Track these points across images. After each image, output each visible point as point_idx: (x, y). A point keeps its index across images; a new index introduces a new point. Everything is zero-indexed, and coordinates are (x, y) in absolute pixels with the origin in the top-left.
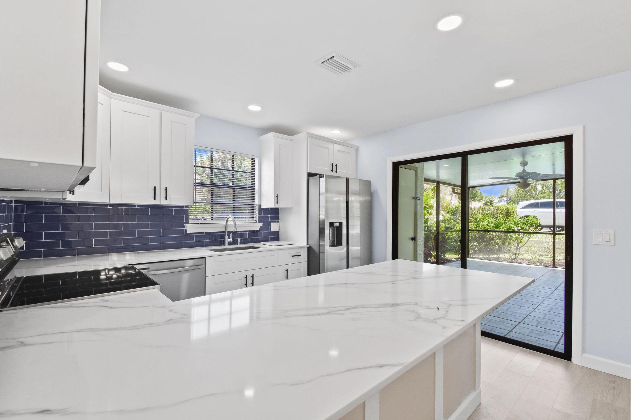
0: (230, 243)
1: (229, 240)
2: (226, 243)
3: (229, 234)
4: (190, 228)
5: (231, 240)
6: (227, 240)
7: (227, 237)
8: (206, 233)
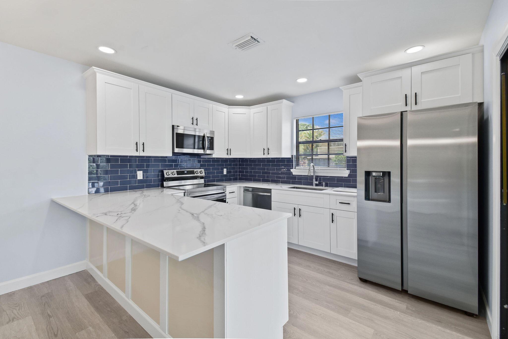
0: (317, 185)
1: (316, 182)
2: (314, 184)
3: (317, 178)
4: (295, 171)
5: (317, 182)
6: (315, 182)
7: (314, 180)
8: (304, 176)
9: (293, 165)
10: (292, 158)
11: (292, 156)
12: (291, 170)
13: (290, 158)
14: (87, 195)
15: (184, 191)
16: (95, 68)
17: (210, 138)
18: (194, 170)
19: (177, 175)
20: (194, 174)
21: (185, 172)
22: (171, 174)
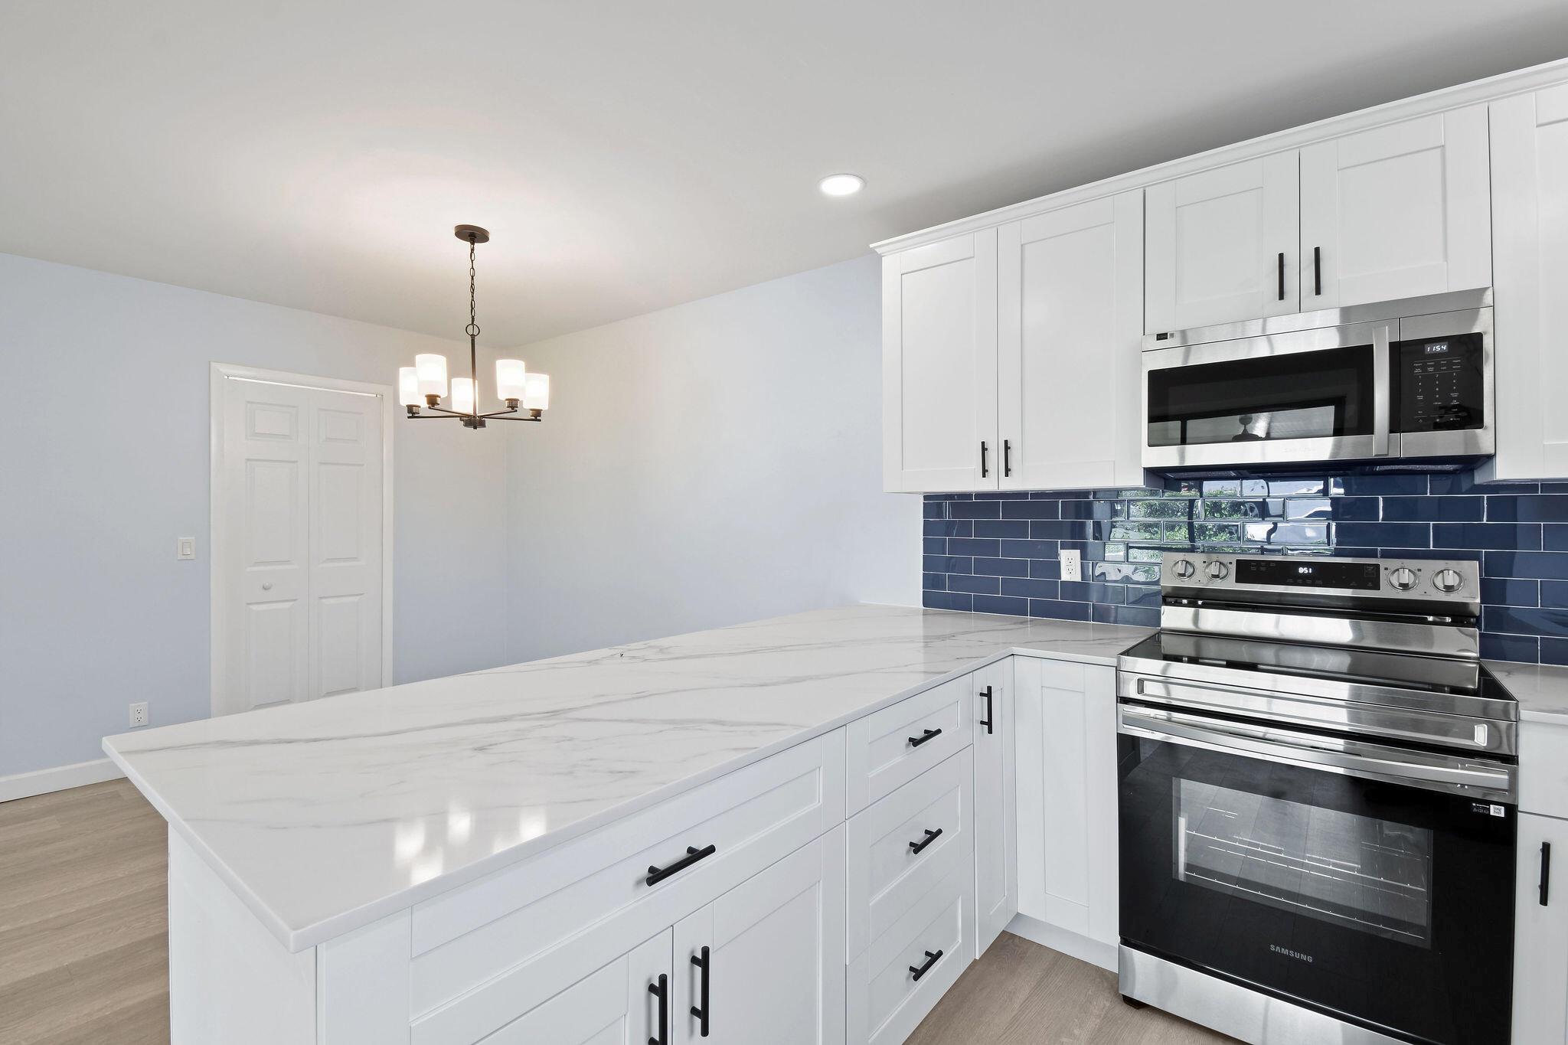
14: (919, 611)
15: (1114, 661)
16: (875, 247)
17: (1437, 348)
18: (1383, 563)
19: (1238, 580)
20: (1377, 587)
21: (1301, 570)
22: (1197, 571)
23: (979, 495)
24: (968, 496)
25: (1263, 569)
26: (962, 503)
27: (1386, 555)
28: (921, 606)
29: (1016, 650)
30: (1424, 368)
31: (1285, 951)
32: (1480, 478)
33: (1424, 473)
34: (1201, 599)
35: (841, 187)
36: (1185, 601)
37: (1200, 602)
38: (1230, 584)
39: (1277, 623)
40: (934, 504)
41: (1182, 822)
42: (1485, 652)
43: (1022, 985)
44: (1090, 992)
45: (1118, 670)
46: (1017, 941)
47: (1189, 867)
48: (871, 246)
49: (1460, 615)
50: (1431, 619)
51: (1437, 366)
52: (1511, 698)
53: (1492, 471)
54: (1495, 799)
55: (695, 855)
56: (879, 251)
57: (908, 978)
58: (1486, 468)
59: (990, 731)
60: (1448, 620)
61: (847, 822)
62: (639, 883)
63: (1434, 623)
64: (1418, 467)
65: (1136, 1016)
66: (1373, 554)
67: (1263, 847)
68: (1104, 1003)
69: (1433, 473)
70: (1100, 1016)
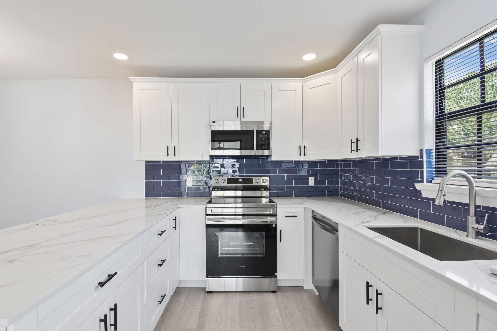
1: (476, 226)
2: (471, 230)
4: (427, 189)
5: (482, 227)
6: (473, 226)
7: (471, 218)
9: (422, 172)
10: (422, 156)
11: (421, 151)
12: (418, 186)
13: (417, 157)
14: (144, 199)
15: (205, 206)
16: (131, 79)
17: (263, 133)
18: (254, 178)
19: (228, 183)
20: (253, 183)
21: (240, 180)
22: (220, 182)
23: (163, 162)
24: (160, 162)
25: (233, 180)
26: (157, 164)
27: (254, 176)
28: (144, 197)
29: (180, 206)
30: (261, 136)
31: (240, 266)
32: (269, 160)
33: (260, 158)
34: (220, 188)
35: (121, 57)
36: (217, 189)
37: (220, 189)
38: (226, 184)
39: (235, 193)
40: (149, 164)
41: (220, 243)
42: (270, 195)
43: (183, 298)
44: (199, 294)
45: (206, 207)
46: (179, 289)
47: (221, 254)
48: (129, 78)
49: (266, 188)
50: (261, 189)
51: (264, 136)
52: (275, 203)
53: (271, 158)
54: (274, 223)
55: (111, 277)
56: (132, 80)
57: (158, 304)
58: (270, 158)
59: (176, 229)
60: (264, 189)
61: (145, 261)
62: (96, 288)
63: (262, 190)
64: (259, 157)
65: (210, 295)
66: (251, 176)
67: (236, 244)
68: (203, 295)
69: (262, 158)
70: (202, 298)
